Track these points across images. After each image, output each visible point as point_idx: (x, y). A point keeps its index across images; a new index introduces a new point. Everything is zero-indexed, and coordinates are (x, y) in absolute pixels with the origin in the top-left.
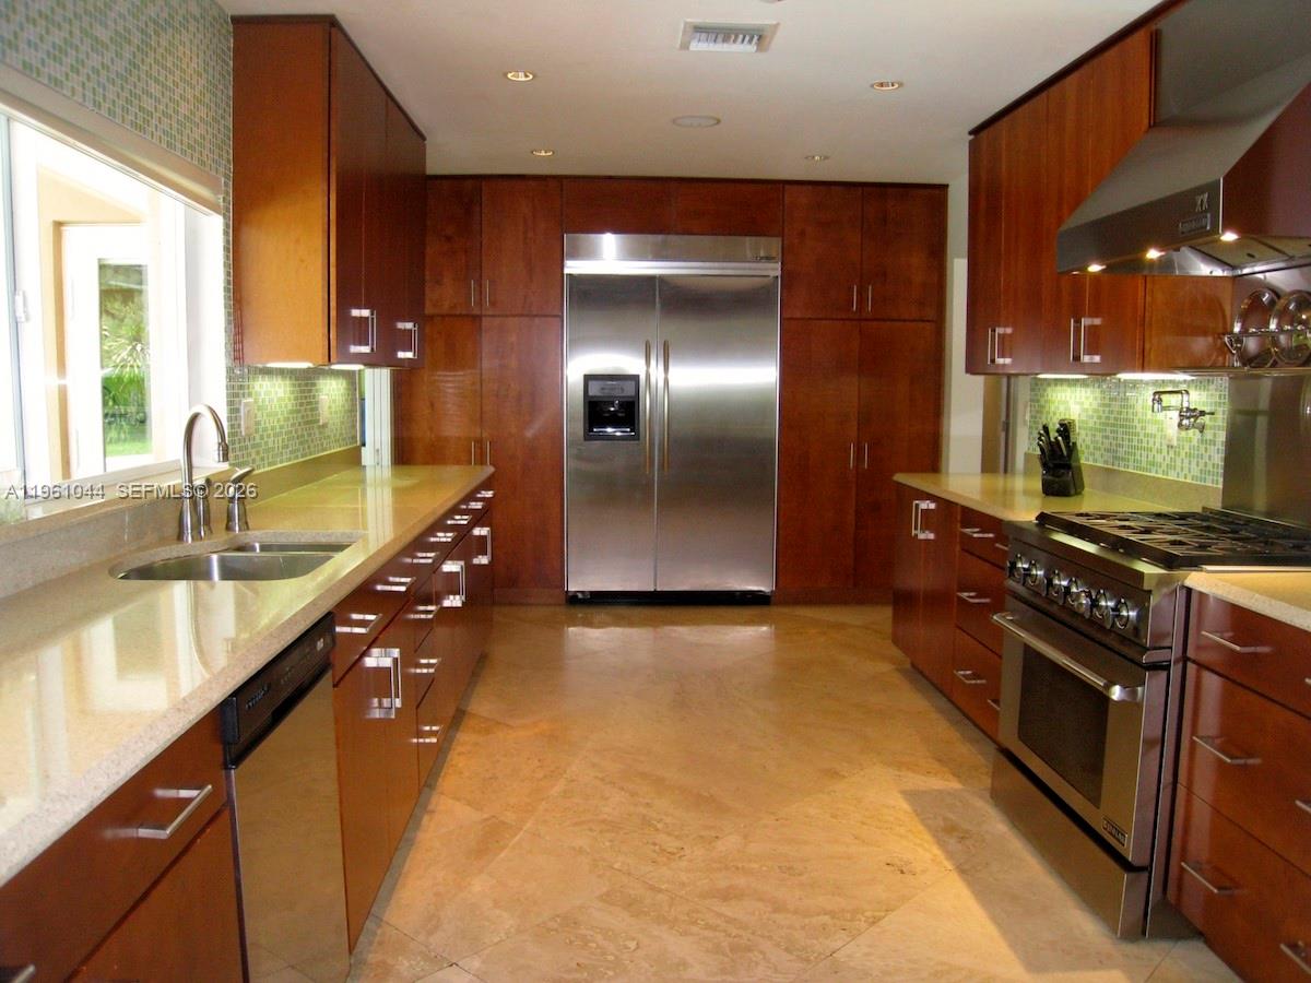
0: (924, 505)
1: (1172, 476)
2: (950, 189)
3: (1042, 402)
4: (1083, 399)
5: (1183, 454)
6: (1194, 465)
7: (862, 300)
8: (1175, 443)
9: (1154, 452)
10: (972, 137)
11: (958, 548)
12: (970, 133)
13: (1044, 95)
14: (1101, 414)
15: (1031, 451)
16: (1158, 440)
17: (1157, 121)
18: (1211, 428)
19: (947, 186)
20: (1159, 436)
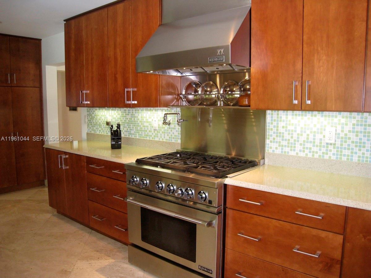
0: (64, 157)
1: (157, 139)
2: (42, 41)
3: (93, 115)
4: (113, 115)
5: (161, 132)
6: (166, 136)
7: (12, 80)
8: (157, 129)
9: (148, 131)
10: (65, 22)
11: (86, 172)
12: (64, 21)
13: (106, 9)
14: (122, 119)
15: (89, 132)
16: (149, 128)
17: (162, 24)
18: (173, 124)
19: (41, 40)
20: (149, 126)
